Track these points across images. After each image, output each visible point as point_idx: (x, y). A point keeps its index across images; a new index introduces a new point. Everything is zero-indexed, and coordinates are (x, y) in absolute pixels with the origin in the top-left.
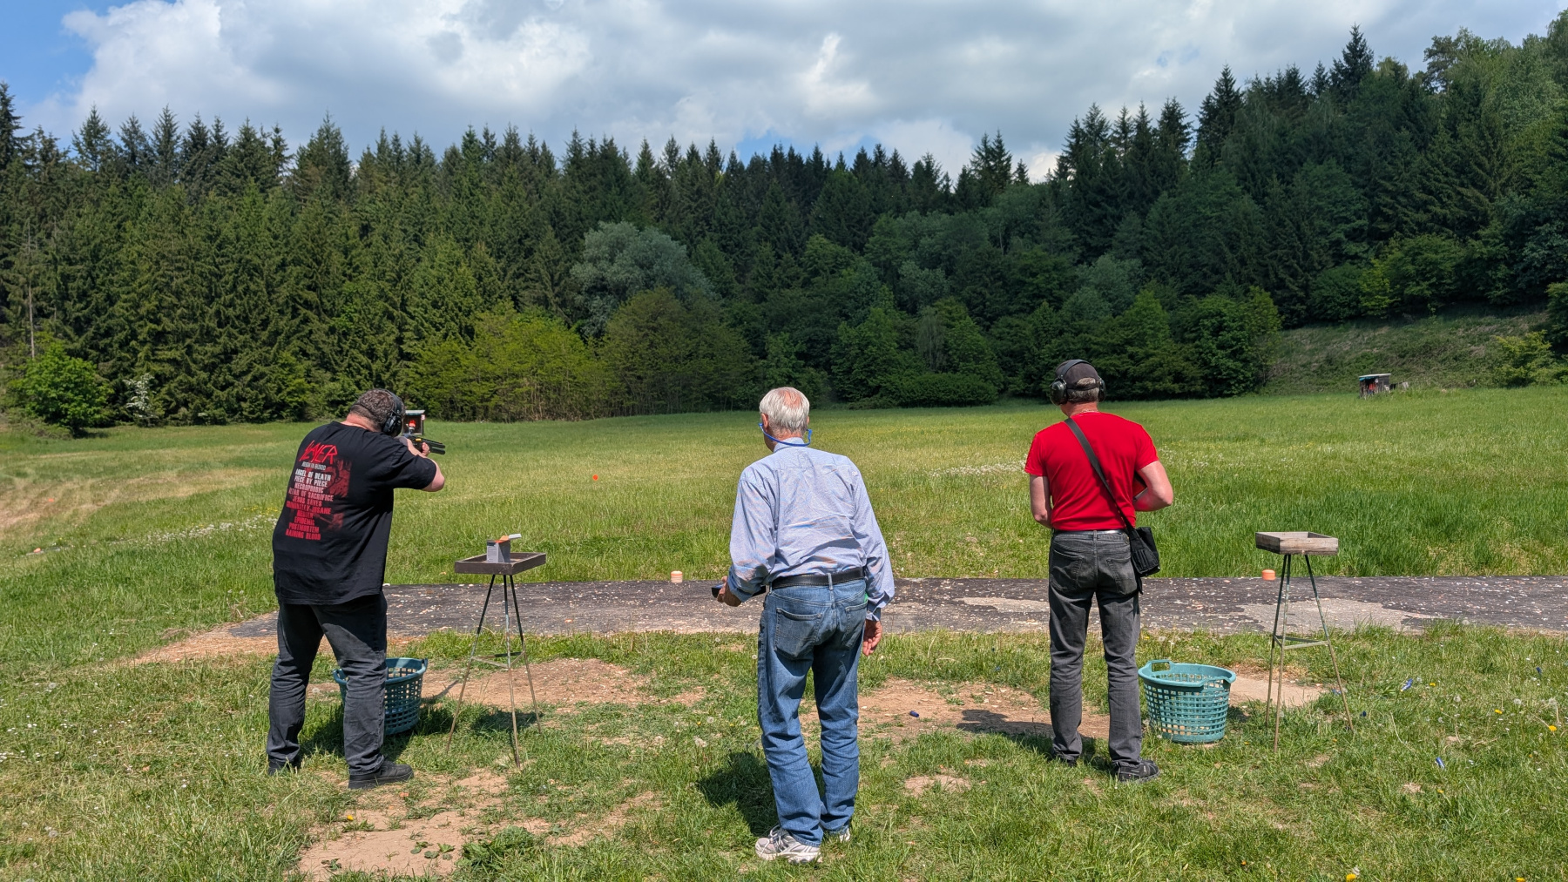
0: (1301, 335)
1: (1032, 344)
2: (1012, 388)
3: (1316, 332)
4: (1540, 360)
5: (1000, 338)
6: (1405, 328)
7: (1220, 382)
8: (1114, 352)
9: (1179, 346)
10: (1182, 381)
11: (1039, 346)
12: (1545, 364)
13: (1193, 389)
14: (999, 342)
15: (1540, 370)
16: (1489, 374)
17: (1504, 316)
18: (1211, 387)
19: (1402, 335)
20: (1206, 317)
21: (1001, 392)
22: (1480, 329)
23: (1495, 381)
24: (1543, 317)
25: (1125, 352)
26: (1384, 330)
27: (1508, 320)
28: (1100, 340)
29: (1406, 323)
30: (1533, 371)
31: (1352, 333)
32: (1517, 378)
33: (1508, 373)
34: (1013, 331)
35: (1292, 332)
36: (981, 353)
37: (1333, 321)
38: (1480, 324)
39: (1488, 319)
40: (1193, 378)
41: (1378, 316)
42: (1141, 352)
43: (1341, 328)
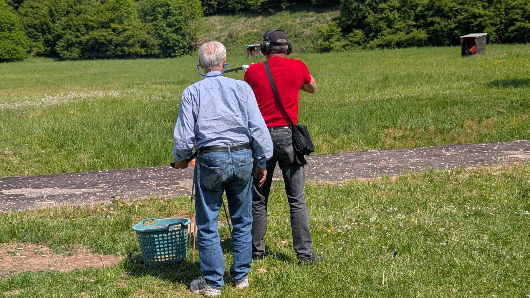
0: (215, 19)
1: (49, 20)
2: (35, 50)
3: (222, 18)
4: (336, 37)
5: (26, 15)
6: (270, 17)
7: (169, 48)
8: (103, 27)
9: (144, 24)
10: (146, 47)
11: (54, 22)
12: (338, 40)
13: (153, 52)
14: (25, 18)
15: (336, 43)
16: (312, 45)
17: (318, 12)
18: (164, 51)
19: (268, 22)
20: (159, 6)
21: (29, 52)
22: (307, 19)
23: (315, 49)
24: (337, 14)
25: (110, 27)
26: (259, 18)
27: (321, 14)
28: (92, 18)
29: (270, 14)
30: (333, 43)
31: (243, 19)
32: (325, 47)
33: (321, 45)
34: (34, 11)
35: (210, 18)
36: (13, 25)
37: (232, 12)
38: (308, 16)
39: (311, 13)
40: (153, 45)
41: (256, 10)
42: (120, 27)
43: (237, 16)
